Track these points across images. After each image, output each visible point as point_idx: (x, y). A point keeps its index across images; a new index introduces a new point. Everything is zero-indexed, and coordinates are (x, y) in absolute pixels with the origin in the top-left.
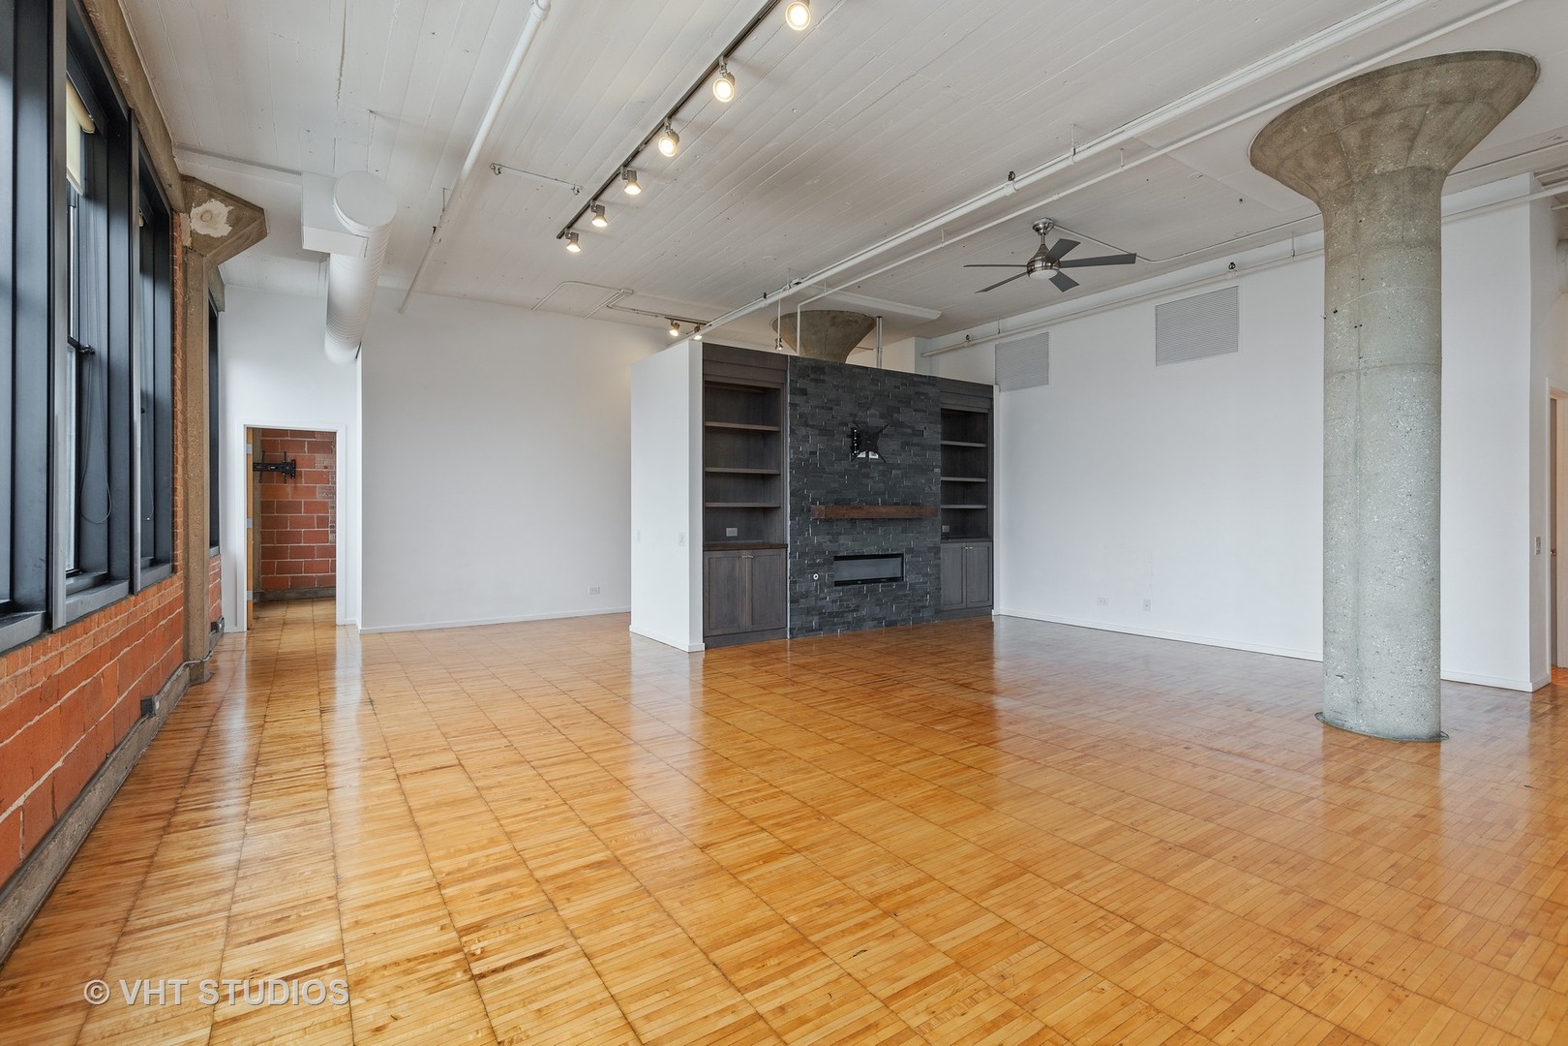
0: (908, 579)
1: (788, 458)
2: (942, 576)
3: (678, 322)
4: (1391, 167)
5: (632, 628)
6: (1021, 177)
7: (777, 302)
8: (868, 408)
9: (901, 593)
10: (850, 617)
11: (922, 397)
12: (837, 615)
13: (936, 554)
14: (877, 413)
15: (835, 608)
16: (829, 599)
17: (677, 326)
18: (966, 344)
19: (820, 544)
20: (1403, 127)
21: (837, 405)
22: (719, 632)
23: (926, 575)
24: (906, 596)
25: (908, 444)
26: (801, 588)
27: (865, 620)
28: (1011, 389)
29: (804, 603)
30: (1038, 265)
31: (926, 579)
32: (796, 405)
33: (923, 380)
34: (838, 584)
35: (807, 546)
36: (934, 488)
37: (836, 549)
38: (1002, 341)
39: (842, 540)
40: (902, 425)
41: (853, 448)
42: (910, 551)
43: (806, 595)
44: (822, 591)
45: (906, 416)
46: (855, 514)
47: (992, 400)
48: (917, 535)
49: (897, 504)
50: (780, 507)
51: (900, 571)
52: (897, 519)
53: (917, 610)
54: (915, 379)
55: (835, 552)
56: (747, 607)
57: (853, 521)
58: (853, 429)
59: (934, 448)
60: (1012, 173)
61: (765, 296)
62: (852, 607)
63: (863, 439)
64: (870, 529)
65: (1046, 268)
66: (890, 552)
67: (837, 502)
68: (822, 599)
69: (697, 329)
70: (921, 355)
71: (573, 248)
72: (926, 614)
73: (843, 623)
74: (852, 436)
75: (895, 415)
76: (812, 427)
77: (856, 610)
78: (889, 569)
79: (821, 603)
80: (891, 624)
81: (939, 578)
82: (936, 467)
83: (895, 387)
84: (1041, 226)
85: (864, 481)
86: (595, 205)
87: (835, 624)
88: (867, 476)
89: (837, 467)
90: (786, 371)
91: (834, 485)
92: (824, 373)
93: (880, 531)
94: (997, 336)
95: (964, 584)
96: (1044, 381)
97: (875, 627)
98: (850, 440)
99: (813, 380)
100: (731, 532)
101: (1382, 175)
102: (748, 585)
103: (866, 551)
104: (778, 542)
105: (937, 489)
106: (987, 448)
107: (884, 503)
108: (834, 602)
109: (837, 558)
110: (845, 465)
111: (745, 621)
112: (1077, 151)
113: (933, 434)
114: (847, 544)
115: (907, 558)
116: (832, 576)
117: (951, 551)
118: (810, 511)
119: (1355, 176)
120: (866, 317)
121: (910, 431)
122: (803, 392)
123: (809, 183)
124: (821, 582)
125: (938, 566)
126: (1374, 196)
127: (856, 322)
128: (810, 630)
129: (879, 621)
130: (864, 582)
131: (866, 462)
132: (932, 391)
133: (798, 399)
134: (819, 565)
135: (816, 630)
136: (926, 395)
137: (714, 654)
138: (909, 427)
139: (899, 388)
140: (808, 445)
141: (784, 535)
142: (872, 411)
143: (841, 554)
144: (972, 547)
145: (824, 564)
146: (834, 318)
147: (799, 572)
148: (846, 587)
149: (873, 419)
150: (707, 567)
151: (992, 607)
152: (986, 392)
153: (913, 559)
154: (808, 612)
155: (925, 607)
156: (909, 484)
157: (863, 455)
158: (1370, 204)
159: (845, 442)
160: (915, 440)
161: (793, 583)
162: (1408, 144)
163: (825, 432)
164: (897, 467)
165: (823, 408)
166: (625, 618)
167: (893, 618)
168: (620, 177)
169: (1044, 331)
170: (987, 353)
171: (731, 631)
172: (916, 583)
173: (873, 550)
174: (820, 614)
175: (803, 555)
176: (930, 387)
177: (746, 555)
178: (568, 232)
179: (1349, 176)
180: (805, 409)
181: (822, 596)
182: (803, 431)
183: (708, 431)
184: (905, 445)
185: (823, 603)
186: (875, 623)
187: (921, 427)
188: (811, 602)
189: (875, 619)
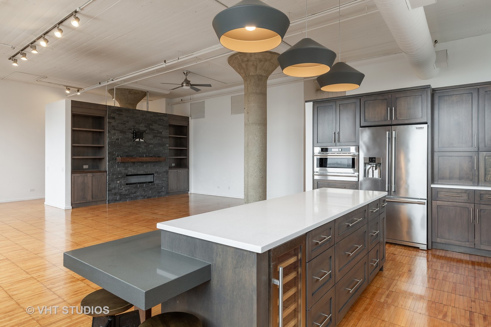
0: (156, 182)
1: (107, 141)
2: (169, 181)
3: (69, 88)
4: (253, 74)
5: (45, 203)
6: (168, 62)
7: (105, 86)
8: (140, 124)
9: (153, 187)
10: (132, 196)
11: (161, 120)
12: (127, 195)
13: (166, 173)
14: (144, 126)
15: (126, 193)
16: (124, 190)
17: (69, 89)
18: (181, 102)
19: (120, 171)
20: (253, 65)
21: (127, 123)
22: (78, 202)
23: (163, 180)
24: (155, 188)
25: (156, 136)
26: (112, 186)
27: (138, 196)
28: (194, 119)
29: (113, 191)
30: (184, 85)
31: (163, 182)
32: (111, 123)
33: (162, 115)
34: (127, 184)
35: (115, 171)
36: (166, 151)
37: (127, 172)
38: (192, 102)
39: (129, 169)
40: (153, 130)
41: (133, 138)
42: (157, 172)
43: (115, 188)
44: (121, 187)
45: (155, 126)
46: (133, 160)
47: (189, 121)
48: (160, 167)
49: (151, 157)
50: (104, 158)
51: (153, 180)
52: (151, 162)
53: (159, 193)
54: (159, 114)
55: (126, 173)
56: (90, 193)
57: (134, 163)
58: (134, 131)
59: (166, 138)
60: (165, 60)
61: (100, 83)
62: (133, 192)
63: (138, 134)
64: (141, 165)
65: (186, 86)
66: (149, 173)
67: (127, 156)
68: (121, 190)
69: (78, 91)
70: (168, 104)
71: (15, 64)
72: (163, 194)
73: (130, 198)
74: (133, 133)
75: (151, 126)
76: (117, 130)
77: (135, 193)
78: (149, 179)
79: (120, 191)
80: (149, 198)
81: (168, 181)
82: (167, 144)
83: (151, 117)
84: (185, 73)
85: (138, 149)
86: (22, 52)
87: (126, 198)
88: (139, 147)
89: (127, 144)
90: (107, 111)
91: (126, 150)
92: (122, 112)
93: (145, 166)
94: (190, 101)
95: (178, 183)
96: (203, 117)
97: (142, 199)
98: (133, 135)
99: (117, 114)
100: (85, 167)
101: (252, 75)
102: (90, 185)
103: (139, 173)
104: (104, 170)
105: (167, 151)
106: (187, 137)
107: (146, 156)
108: (126, 190)
109: (127, 175)
110: (130, 143)
111: (89, 198)
112: (179, 58)
113: (166, 133)
114: (131, 170)
115: (155, 175)
116: (125, 182)
117: (173, 173)
118: (116, 159)
119: (247, 75)
120: (142, 92)
121: (157, 132)
122: (114, 118)
123: (102, 55)
124: (121, 185)
125: (168, 177)
126: (250, 80)
127: (139, 93)
128: (116, 201)
129: (144, 197)
130: (139, 183)
131: (139, 142)
132: (165, 119)
133: (111, 121)
134: (120, 178)
135: (118, 200)
136: (163, 120)
137: (75, 210)
138: (157, 131)
139: (152, 117)
140: (115, 136)
141: (106, 168)
142: (142, 125)
143: (129, 174)
144: (181, 171)
145: (122, 178)
146: (130, 91)
147: (111, 180)
148: (130, 185)
149: (142, 127)
150: (73, 180)
151: (189, 191)
152: (187, 119)
153: (158, 175)
154: (115, 194)
155: (163, 191)
156: (156, 150)
157: (138, 140)
158: (250, 82)
159: (131, 136)
160: (159, 135)
161: (109, 184)
162: (255, 69)
163: (122, 132)
164: (152, 144)
165: (121, 124)
166: (43, 200)
167: (150, 196)
168: (29, 47)
169: (203, 100)
170: (188, 105)
171: (83, 202)
172: (159, 183)
173: (142, 172)
174: (120, 195)
175: (113, 174)
176: (165, 117)
177: (89, 175)
178: (13, 58)
179: (246, 74)
180: (114, 124)
181: (121, 188)
182: (113, 132)
183: (73, 131)
184: (155, 137)
185: (121, 191)
186: (143, 197)
187: (161, 131)
188: (117, 191)
189: (143, 196)
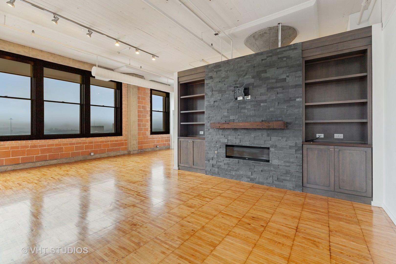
0: (272, 162)
1: (205, 105)
8: (244, 76)
9: (267, 168)
10: (234, 173)
11: (285, 59)
12: (227, 170)
15: (226, 167)
16: (224, 163)
19: (218, 139)
21: (227, 79)
22: (183, 165)
25: (273, 88)
26: (210, 156)
27: (242, 177)
29: (210, 162)
31: (288, 164)
33: (285, 49)
34: (227, 157)
37: (226, 141)
39: (230, 137)
40: (268, 78)
42: (274, 146)
43: (212, 159)
44: (219, 158)
45: (272, 73)
47: (371, 37)
53: (279, 180)
55: (225, 143)
56: (191, 159)
57: (236, 130)
58: (235, 87)
64: (245, 133)
72: (288, 185)
73: (230, 175)
75: (263, 75)
76: (215, 91)
77: (238, 170)
81: (301, 166)
82: (298, 98)
88: (244, 108)
89: (227, 106)
90: (205, 72)
91: (225, 114)
92: (220, 67)
100: (201, 133)
102: (191, 151)
109: (227, 146)
110: (231, 104)
111: (191, 164)
114: (232, 139)
115: (272, 150)
121: (274, 81)
124: (219, 155)
128: (214, 174)
129: (252, 179)
131: (243, 102)
133: (208, 81)
134: (218, 147)
135: (217, 174)
136: (288, 57)
137: (179, 171)
138: (274, 79)
139: (266, 59)
140: (213, 98)
142: (247, 76)
143: (229, 144)
145: (220, 147)
148: (231, 159)
149: (247, 80)
150: (179, 143)
154: (213, 166)
155: (286, 180)
156: (273, 109)
157: (241, 99)
160: (279, 85)
163: (221, 91)
165: (220, 82)
171: (186, 166)
172: (279, 165)
174: (218, 168)
175: (211, 143)
176: (292, 51)
177: (190, 141)
180: (212, 84)
184: (270, 89)
185: (221, 164)
186: (249, 180)
187: (284, 76)
188: (214, 162)
189: (249, 178)
